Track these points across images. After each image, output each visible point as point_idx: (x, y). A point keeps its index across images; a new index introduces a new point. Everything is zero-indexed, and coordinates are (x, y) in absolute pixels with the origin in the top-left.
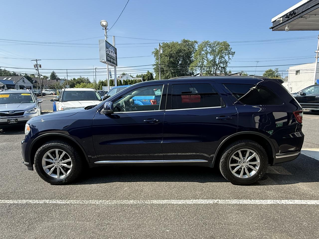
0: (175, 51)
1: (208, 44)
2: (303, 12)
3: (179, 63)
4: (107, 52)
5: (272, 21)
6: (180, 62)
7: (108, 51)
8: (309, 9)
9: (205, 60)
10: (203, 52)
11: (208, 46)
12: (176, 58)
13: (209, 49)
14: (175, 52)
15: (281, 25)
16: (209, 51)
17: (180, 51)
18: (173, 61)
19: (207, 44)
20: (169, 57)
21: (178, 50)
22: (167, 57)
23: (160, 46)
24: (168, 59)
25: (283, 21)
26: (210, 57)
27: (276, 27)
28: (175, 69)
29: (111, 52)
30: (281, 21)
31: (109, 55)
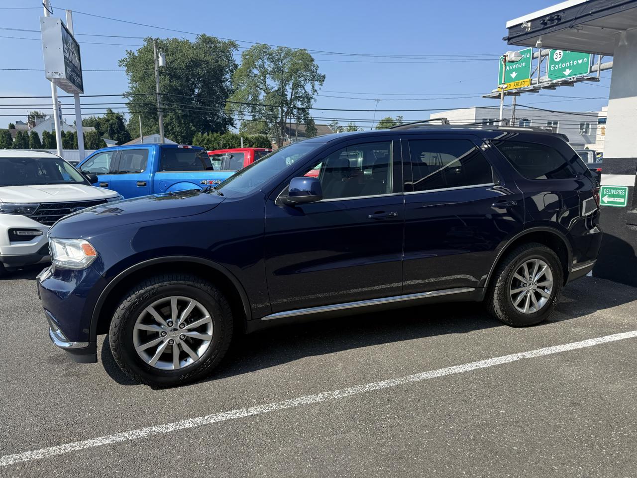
0: (183, 62)
1: (266, 52)
2: (576, 19)
3: (193, 94)
5: (507, 27)
6: (197, 91)
8: (590, 14)
9: (261, 89)
10: (255, 71)
11: (268, 56)
12: (188, 80)
13: (269, 63)
14: (183, 66)
15: (529, 35)
16: (270, 69)
17: (195, 63)
18: (179, 88)
19: (262, 51)
20: (168, 77)
21: (191, 60)
22: (162, 77)
24: (167, 81)
25: (534, 30)
26: (273, 84)
27: (517, 38)
28: (185, 107)
30: (529, 29)
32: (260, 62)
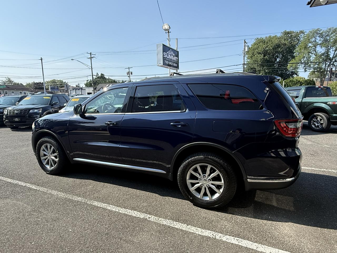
0: (271, 47)
1: (318, 33)
3: (276, 61)
4: (164, 56)
6: (278, 60)
7: (166, 54)
9: (312, 54)
10: (310, 45)
11: (319, 35)
12: (273, 55)
13: (319, 39)
14: (271, 48)
16: (320, 42)
17: (278, 46)
18: (268, 59)
19: (316, 33)
20: (263, 55)
21: (276, 45)
22: (260, 55)
23: (245, 43)
24: (262, 57)
26: (321, 50)
28: (270, 69)
29: (171, 55)
31: (167, 58)
32: (313, 39)
